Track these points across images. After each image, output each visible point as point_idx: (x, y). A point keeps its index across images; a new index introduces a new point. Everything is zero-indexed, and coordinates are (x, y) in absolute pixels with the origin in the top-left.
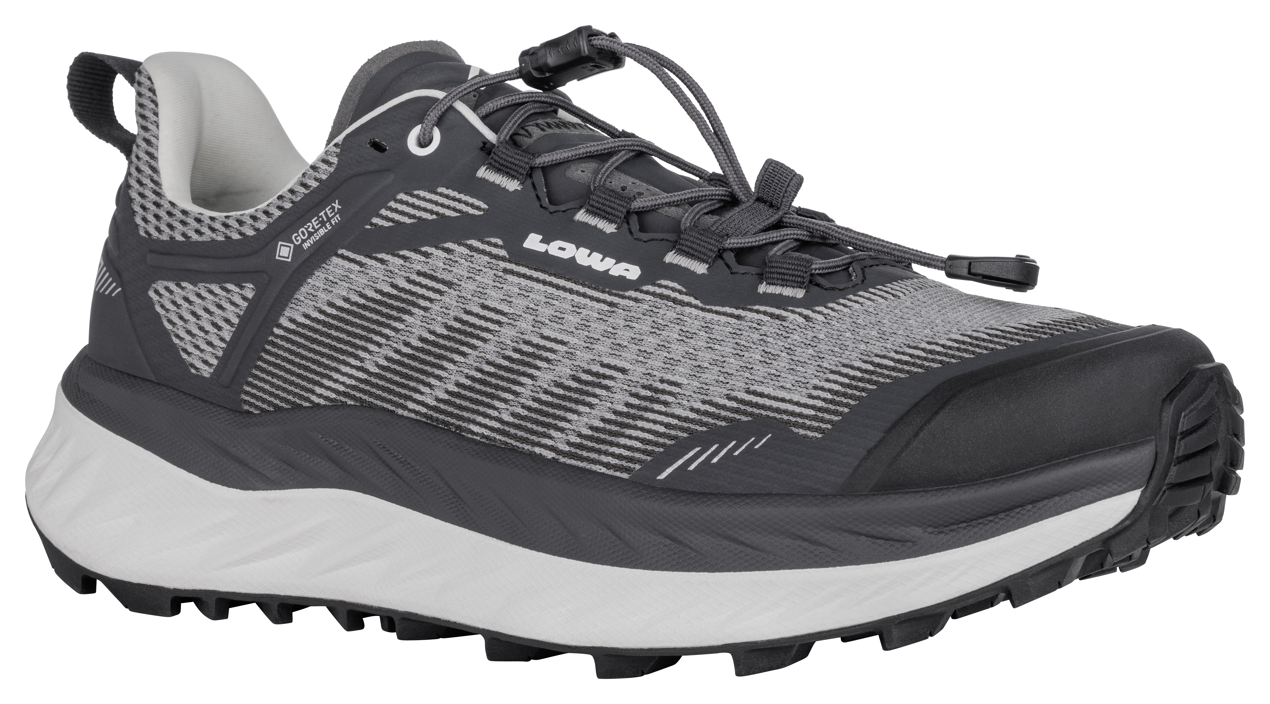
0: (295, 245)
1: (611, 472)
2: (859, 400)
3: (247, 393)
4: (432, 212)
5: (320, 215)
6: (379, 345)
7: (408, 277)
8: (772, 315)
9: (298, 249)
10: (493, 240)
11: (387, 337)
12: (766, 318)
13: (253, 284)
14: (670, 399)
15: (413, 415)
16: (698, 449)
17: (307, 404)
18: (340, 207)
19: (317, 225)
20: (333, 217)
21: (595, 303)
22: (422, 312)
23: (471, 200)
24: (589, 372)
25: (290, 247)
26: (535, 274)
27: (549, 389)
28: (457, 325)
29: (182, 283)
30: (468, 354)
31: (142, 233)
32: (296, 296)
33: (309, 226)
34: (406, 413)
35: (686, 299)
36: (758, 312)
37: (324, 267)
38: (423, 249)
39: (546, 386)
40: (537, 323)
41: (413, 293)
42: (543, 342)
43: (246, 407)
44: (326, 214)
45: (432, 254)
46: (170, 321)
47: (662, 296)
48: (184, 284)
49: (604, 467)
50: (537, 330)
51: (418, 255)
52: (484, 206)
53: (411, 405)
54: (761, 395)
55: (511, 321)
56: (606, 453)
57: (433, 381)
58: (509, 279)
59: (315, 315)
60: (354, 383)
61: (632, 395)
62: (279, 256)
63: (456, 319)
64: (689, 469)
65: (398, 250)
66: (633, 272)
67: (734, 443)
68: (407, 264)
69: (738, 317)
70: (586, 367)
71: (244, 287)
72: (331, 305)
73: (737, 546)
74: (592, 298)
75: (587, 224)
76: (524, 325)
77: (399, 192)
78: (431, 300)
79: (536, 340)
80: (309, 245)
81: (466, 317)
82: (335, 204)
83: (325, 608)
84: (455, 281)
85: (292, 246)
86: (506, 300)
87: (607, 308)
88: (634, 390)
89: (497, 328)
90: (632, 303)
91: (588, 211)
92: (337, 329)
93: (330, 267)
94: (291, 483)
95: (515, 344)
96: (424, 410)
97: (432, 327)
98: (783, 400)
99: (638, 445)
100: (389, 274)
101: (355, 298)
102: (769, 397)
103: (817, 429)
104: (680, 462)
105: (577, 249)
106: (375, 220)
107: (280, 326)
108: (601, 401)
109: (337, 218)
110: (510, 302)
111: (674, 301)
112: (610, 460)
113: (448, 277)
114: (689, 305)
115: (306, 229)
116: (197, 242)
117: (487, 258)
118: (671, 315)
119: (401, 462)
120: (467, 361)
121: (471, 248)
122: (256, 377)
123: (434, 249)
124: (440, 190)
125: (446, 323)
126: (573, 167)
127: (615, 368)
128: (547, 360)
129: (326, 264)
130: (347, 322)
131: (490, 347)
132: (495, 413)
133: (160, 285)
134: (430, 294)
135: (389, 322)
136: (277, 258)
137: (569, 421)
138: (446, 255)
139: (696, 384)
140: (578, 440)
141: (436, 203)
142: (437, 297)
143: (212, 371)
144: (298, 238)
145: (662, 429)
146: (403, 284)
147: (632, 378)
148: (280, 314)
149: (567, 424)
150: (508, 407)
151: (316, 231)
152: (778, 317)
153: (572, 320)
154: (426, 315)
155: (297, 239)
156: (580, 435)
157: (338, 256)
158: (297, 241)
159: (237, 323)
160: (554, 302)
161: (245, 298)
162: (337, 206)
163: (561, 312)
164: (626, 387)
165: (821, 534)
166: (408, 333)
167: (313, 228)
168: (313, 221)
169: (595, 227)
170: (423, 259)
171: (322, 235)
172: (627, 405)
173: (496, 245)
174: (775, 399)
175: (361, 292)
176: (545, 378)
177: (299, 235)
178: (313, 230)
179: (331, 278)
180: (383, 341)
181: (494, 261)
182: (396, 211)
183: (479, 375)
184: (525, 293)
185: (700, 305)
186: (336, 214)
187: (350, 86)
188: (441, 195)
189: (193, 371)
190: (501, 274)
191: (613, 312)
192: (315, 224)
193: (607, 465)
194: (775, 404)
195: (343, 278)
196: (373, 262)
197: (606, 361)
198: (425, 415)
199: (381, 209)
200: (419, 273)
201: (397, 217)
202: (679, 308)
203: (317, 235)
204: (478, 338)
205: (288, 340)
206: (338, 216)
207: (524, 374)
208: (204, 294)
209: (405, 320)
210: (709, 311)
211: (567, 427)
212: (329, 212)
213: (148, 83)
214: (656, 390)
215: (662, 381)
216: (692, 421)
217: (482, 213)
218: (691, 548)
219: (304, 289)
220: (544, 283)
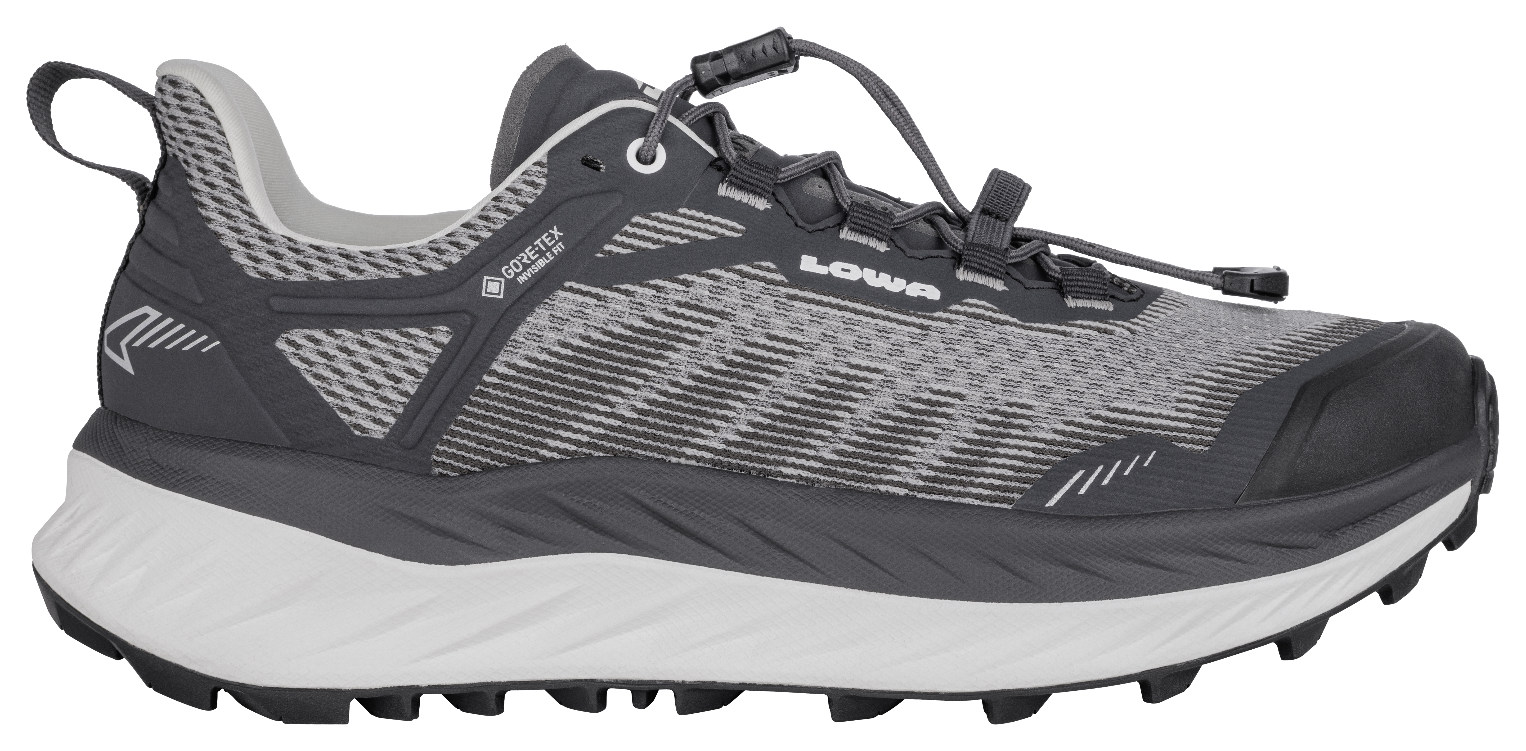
0: (506, 279)
1: (987, 504)
2: (1229, 410)
3: (439, 453)
4: (682, 237)
5: (535, 244)
6: (635, 387)
7: (666, 309)
8: (1099, 330)
9: (511, 285)
10: (764, 264)
11: (646, 378)
12: (1095, 333)
13: (448, 326)
14: (1026, 423)
15: (693, 462)
16: (1081, 472)
17: (533, 460)
18: (562, 234)
19: (533, 255)
20: (554, 245)
21: (903, 327)
22: (689, 347)
23: (723, 221)
24: (918, 400)
25: (500, 282)
26: (826, 299)
27: (875, 421)
28: (739, 359)
29: (335, 330)
30: (759, 390)
31: (253, 274)
32: (512, 338)
33: (523, 257)
34: (683, 461)
35: (1003, 317)
36: (1083, 327)
37: (547, 303)
38: (681, 277)
39: (869, 418)
40: (838, 352)
41: (677, 327)
42: (852, 372)
43: (437, 470)
44: (543, 242)
45: (693, 282)
46: (317, 376)
47: (977, 316)
48: (338, 331)
49: (976, 499)
50: (842, 359)
51: (676, 284)
52: (740, 227)
53: (689, 451)
54: (1125, 411)
55: (809, 352)
56: (972, 484)
57: (717, 423)
58: (796, 306)
59: (543, 357)
60: (602, 431)
61: (979, 421)
62: (486, 293)
63: (736, 353)
64: (1079, 493)
65: (648, 280)
66: (933, 293)
67: (1119, 462)
68: (662, 295)
69: (1064, 334)
70: (913, 395)
71: (436, 330)
72: (564, 345)
73: (1148, 569)
74: (900, 322)
75: (856, 243)
76: (824, 354)
77: (633, 215)
78: (700, 333)
79: (844, 370)
80: (526, 279)
81: (749, 350)
82: (553, 230)
83: (543, 692)
84: (728, 310)
85: (503, 280)
86: (797, 328)
87: (918, 331)
88: (979, 416)
89: (792, 360)
90: (945, 325)
91: (851, 229)
92: (575, 371)
93: (556, 303)
94: (520, 551)
95: (818, 376)
96: (709, 455)
97: (704, 363)
98: (1151, 415)
99: (1010, 473)
100: (639, 307)
101: (596, 335)
102: (1133, 412)
103: (1201, 442)
104: (1067, 487)
105: (862, 270)
106: (607, 247)
107: (494, 373)
108: (944, 430)
109: (559, 246)
110: (802, 330)
111: (990, 319)
112: (980, 491)
113: (718, 307)
114: (1006, 323)
115: (520, 261)
116: (354, 283)
117: (762, 284)
118: (993, 335)
119: (687, 515)
120: (759, 398)
121: (740, 273)
122: (454, 434)
123: (695, 276)
124: (682, 211)
125: (723, 357)
126: (809, 183)
127: (948, 394)
128: (862, 390)
129: (550, 299)
130: (590, 364)
131: (785, 381)
132: (812, 452)
133: (297, 335)
134: (699, 327)
135: (646, 360)
136: (484, 295)
137: (913, 454)
138: (712, 282)
139: (1048, 405)
140: (932, 473)
141: (681, 225)
142: (708, 329)
143: (387, 430)
144: (510, 270)
145: (1031, 455)
146: (659, 317)
147: (973, 404)
148: (493, 358)
149: (911, 457)
150: (827, 444)
151: (533, 262)
152: (1105, 331)
153: (881, 346)
154: (694, 349)
155: (509, 272)
156: (931, 467)
157: (566, 289)
158: (510, 274)
159: (426, 373)
160: (856, 328)
161: (436, 344)
162: (556, 233)
163: (867, 338)
164: (968, 413)
165: (1232, 547)
166: (674, 372)
167: (529, 258)
168: (527, 251)
169: (867, 246)
170: (682, 288)
171: (543, 266)
172: (977, 432)
173: (768, 270)
174: (1141, 414)
175: (602, 328)
176: (865, 411)
177: (510, 268)
178: (529, 262)
179: (559, 314)
180: (640, 382)
181: (771, 287)
182: (634, 236)
183: (779, 412)
184: (817, 319)
185: (1019, 322)
186: (557, 242)
187: (512, 97)
188: (684, 216)
189: (357, 433)
190: (784, 300)
191: (927, 335)
192: (530, 254)
193: (977, 497)
194: (1146, 420)
195: (576, 314)
196: (616, 295)
197: (936, 387)
198: (711, 461)
199: (615, 234)
200: (679, 304)
201: (636, 242)
202: (998, 327)
203: (536, 266)
204: (770, 372)
205: (503, 388)
206: (560, 244)
207: (839, 408)
208: (371, 341)
209: (667, 358)
210: (1031, 328)
211: (912, 461)
212: (547, 241)
213: (197, 96)
214: (1004, 414)
215: (1010, 405)
216: (1060, 444)
217: (740, 235)
218: (1099, 576)
219: (522, 329)
220: (840, 308)
